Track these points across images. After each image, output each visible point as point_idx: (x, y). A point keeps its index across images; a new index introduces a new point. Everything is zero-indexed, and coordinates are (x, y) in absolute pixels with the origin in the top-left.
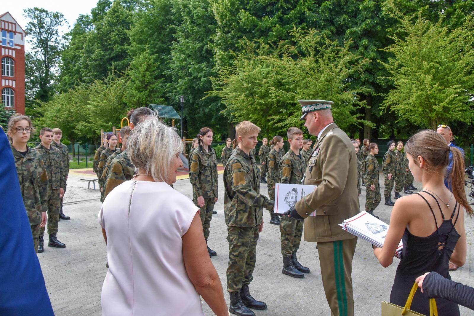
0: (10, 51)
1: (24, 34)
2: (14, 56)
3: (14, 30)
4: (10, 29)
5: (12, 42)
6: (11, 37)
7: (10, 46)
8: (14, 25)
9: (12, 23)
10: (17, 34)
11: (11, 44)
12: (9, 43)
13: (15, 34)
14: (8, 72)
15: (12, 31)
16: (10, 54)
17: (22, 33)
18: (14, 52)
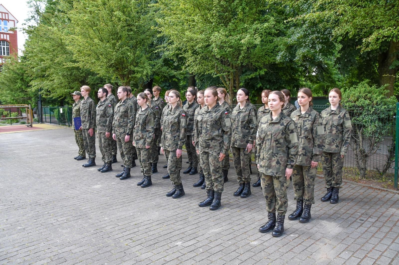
0: (5, 35)
1: (16, 21)
2: (8, 39)
3: (7, 18)
4: (4, 18)
5: (6, 28)
6: (6, 24)
7: (5, 31)
8: (7, 15)
9: (5, 13)
10: (10, 21)
11: (6, 30)
12: (3, 29)
13: (8, 22)
14: (4, 52)
15: (5, 20)
16: (5, 38)
17: (14, 21)
18: (8, 36)
